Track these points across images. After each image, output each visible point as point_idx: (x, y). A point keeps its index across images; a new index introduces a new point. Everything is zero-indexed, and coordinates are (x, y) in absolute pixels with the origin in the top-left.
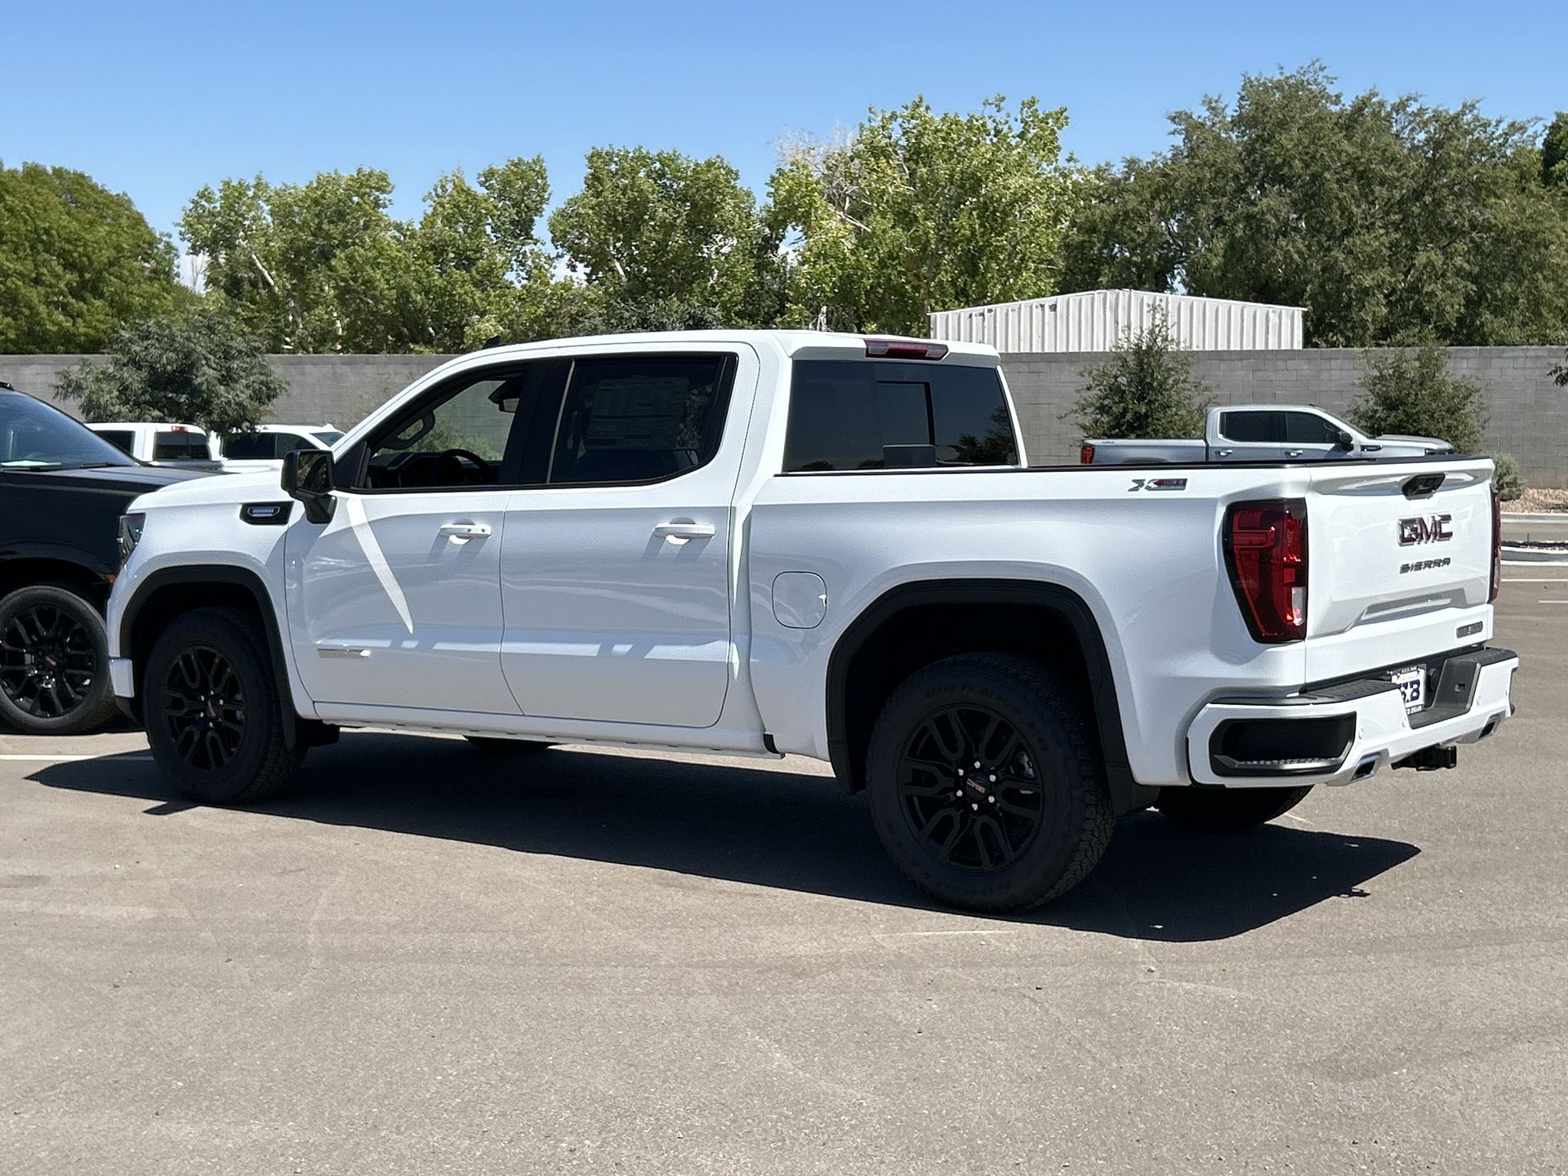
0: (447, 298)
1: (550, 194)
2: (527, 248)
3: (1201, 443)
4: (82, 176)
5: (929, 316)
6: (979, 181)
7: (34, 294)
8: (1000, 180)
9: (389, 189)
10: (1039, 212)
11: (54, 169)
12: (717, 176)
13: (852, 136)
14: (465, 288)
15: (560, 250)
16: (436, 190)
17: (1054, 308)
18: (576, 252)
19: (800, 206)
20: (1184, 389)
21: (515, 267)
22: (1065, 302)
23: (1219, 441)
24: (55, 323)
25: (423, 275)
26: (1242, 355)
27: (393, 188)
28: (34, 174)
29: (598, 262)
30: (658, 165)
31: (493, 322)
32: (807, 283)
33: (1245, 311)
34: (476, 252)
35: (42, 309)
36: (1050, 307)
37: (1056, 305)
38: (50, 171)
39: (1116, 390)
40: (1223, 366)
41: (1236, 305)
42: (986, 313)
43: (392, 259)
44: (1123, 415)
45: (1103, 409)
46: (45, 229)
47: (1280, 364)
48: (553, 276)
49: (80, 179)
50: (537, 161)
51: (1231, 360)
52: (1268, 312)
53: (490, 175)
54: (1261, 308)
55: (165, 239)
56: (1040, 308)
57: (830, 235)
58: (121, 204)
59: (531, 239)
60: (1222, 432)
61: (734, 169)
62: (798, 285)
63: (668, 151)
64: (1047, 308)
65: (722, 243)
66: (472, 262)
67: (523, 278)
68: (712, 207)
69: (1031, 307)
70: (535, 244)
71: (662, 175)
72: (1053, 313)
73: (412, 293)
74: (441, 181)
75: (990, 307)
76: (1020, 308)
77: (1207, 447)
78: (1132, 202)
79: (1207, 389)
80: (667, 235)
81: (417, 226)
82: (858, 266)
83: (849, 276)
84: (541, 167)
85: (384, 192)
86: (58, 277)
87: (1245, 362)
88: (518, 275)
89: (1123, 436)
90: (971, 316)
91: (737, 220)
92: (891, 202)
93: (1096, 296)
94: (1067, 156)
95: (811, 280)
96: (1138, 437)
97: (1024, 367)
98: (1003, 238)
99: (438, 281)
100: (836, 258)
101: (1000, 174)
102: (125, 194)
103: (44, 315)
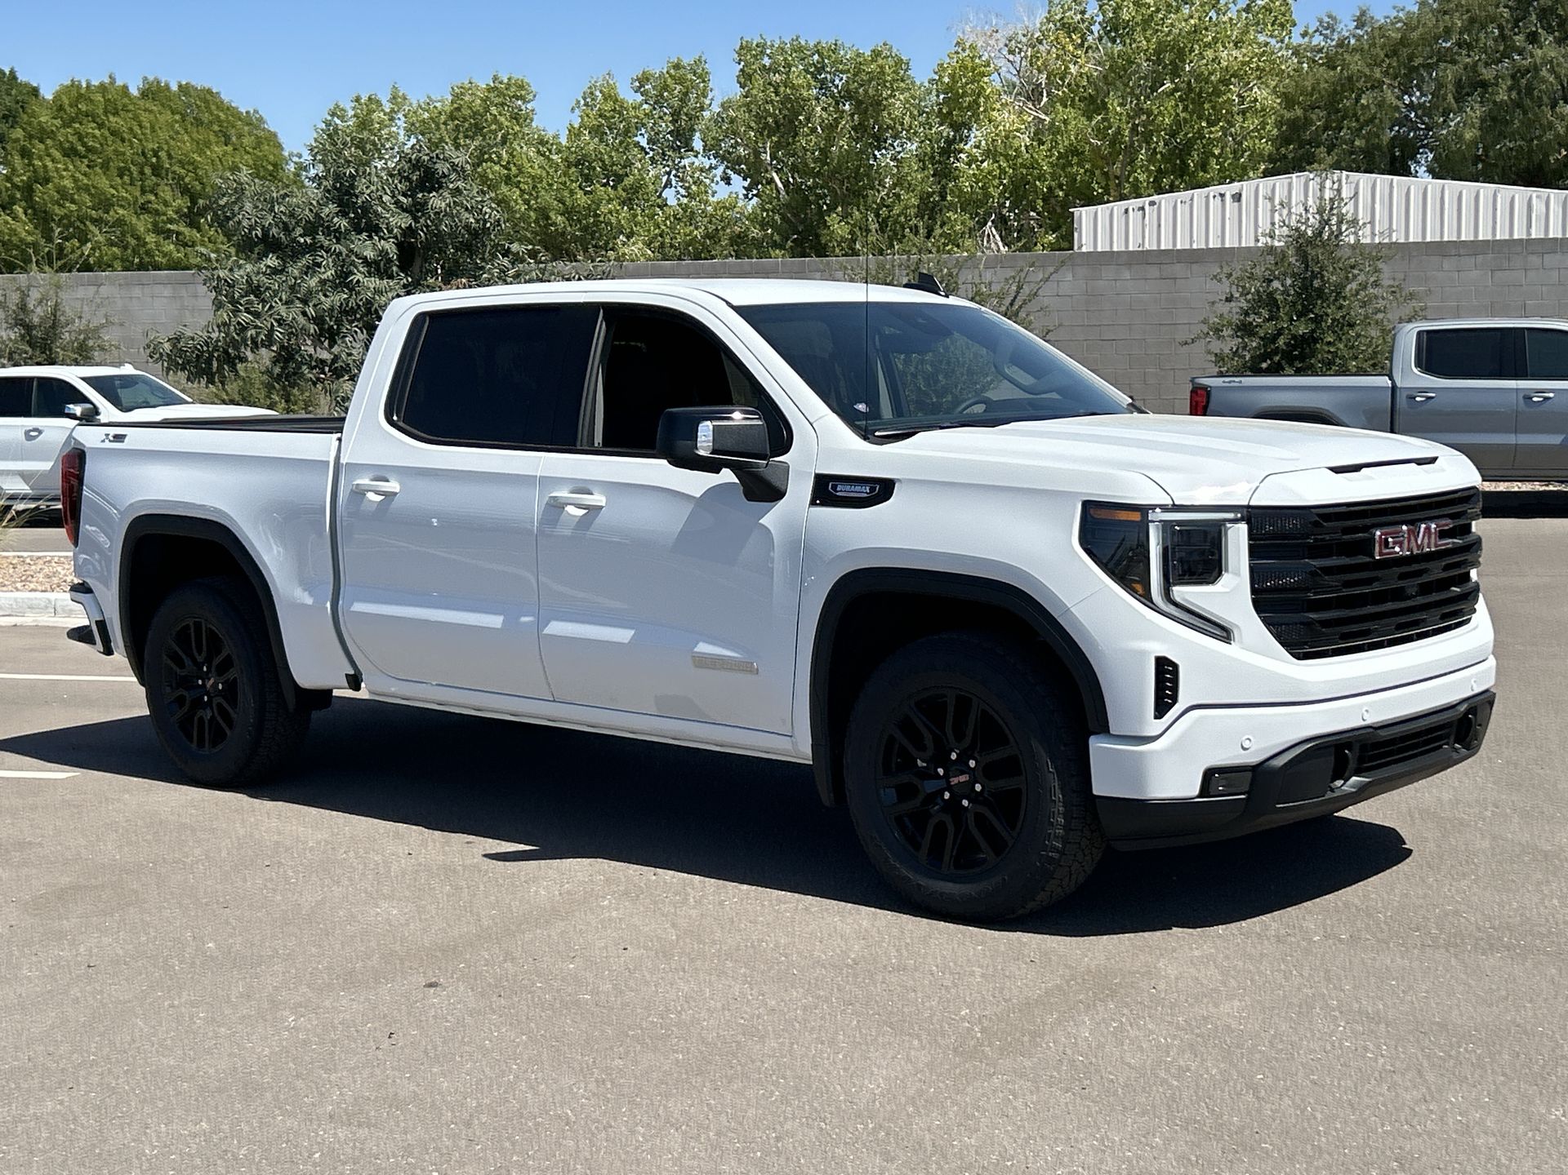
0: (592, 221)
1: (712, 99)
2: (685, 162)
3: (1385, 381)
4: (209, 91)
5: (1073, 213)
6: (1181, 54)
7: (142, 224)
8: (1210, 54)
9: (530, 97)
10: (1266, 99)
11: (180, 86)
12: (882, 67)
13: (1041, 14)
14: (611, 209)
15: (714, 162)
16: (584, 99)
17: (1237, 197)
18: (734, 163)
19: (965, 94)
20: (1376, 297)
21: (674, 183)
22: (1253, 189)
23: (1410, 376)
24: (165, 255)
25: (566, 194)
26: (1476, 248)
27: (535, 96)
28: (154, 92)
29: (754, 174)
30: (816, 57)
31: (640, 245)
32: (972, 187)
33: (1499, 196)
34: (625, 167)
35: (151, 239)
36: (1233, 196)
37: (1240, 195)
38: (174, 88)
39: (1268, 301)
40: (1447, 264)
41: (1486, 189)
42: (1147, 207)
43: (533, 178)
44: (1274, 339)
45: (1245, 329)
46: (153, 150)
47: (1535, 260)
48: (714, 193)
49: (208, 98)
50: (698, 62)
51: (1460, 256)
52: (1531, 196)
53: (643, 79)
54: (1520, 193)
55: (296, 159)
56: (1219, 199)
57: (1001, 128)
58: (253, 122)
59: (692, 150)
60: (1418, 365)
61: (904, 58)
62: (961, 191)
63: (827, 41)
64: (1228, 198)
65: (900, 149)
66: (619, 179)
67: (683, 196)
68: (878, 104)
69: (1207, 197)
70: (696, 156)
71: (821, 69)
72: (1236, 204)
73: (552, 215)
74: (590, 88)
75: (1151, 198)
76: (1192, 199)
77: (1394, 388)
78: (1356, 64)
79: (1412, 296)
80: (830, 141)
81: (564, 141)
82: (1033, 165)
83: (1023, 177)
84: (703, 70)
85: (525, 101)
86: (166, 204)
87: (1480, 258)
88: (678, 193)
89: (1276, 370)
90: (1126, 211)
91: (907, 118)
92: (1073, 86)
93: (1294, 180)
94: (1302, 30)
95: (977, 183)
96: (1299, 372)
97: (1154, 272)
98: (1217, 128)
99: (582, 199)
100: (1007, 157)
101: (1208, 45)
102: (256, 112)
103: (153, 246)
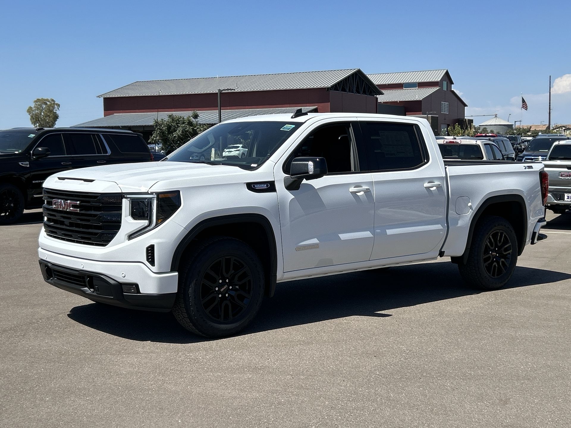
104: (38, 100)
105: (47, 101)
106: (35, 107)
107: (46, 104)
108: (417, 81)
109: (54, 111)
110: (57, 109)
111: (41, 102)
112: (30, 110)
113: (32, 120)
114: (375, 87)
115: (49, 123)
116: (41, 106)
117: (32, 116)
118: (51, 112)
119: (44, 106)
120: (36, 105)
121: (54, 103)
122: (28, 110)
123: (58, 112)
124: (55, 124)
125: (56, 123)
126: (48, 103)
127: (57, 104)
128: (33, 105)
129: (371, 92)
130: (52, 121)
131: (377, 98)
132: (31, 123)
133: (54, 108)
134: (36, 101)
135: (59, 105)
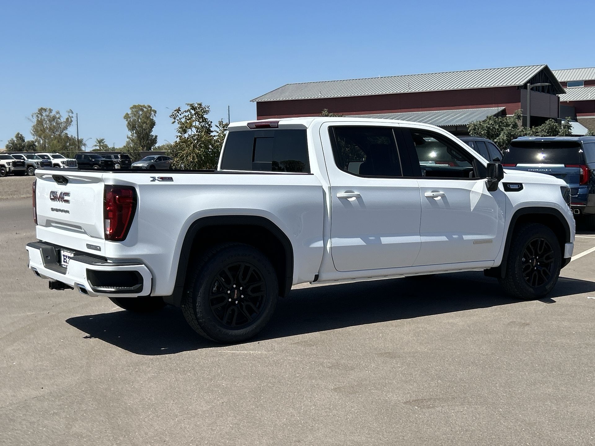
104: (135, 107)
105: (144, 107)
106: (132, 113)
107: (142, 110)
108: (584, 79)
109: (151, 118)
110: (154, 116)
111: (137, 108)
112: (127, 117)
113: (129, 127)
114: (559, 84)
115: (146, 129)
116: (137, 112)
117: (129, 123)
118: (148, 118)
119: (141, 113)
120: (133, 111)
121: (151, 110)
122: (125, 116)
123: (154, 119)
124: (152, 131)
125: (153, 129)
126: (145, 109)
127: (153, 111)
128: (129, 112)
129: (554, 91)
130: (148, 128)
131: (559, 98)
132: (127, 129)
133: (150, 114)
134: (131, 108)
135: (155, 112)
